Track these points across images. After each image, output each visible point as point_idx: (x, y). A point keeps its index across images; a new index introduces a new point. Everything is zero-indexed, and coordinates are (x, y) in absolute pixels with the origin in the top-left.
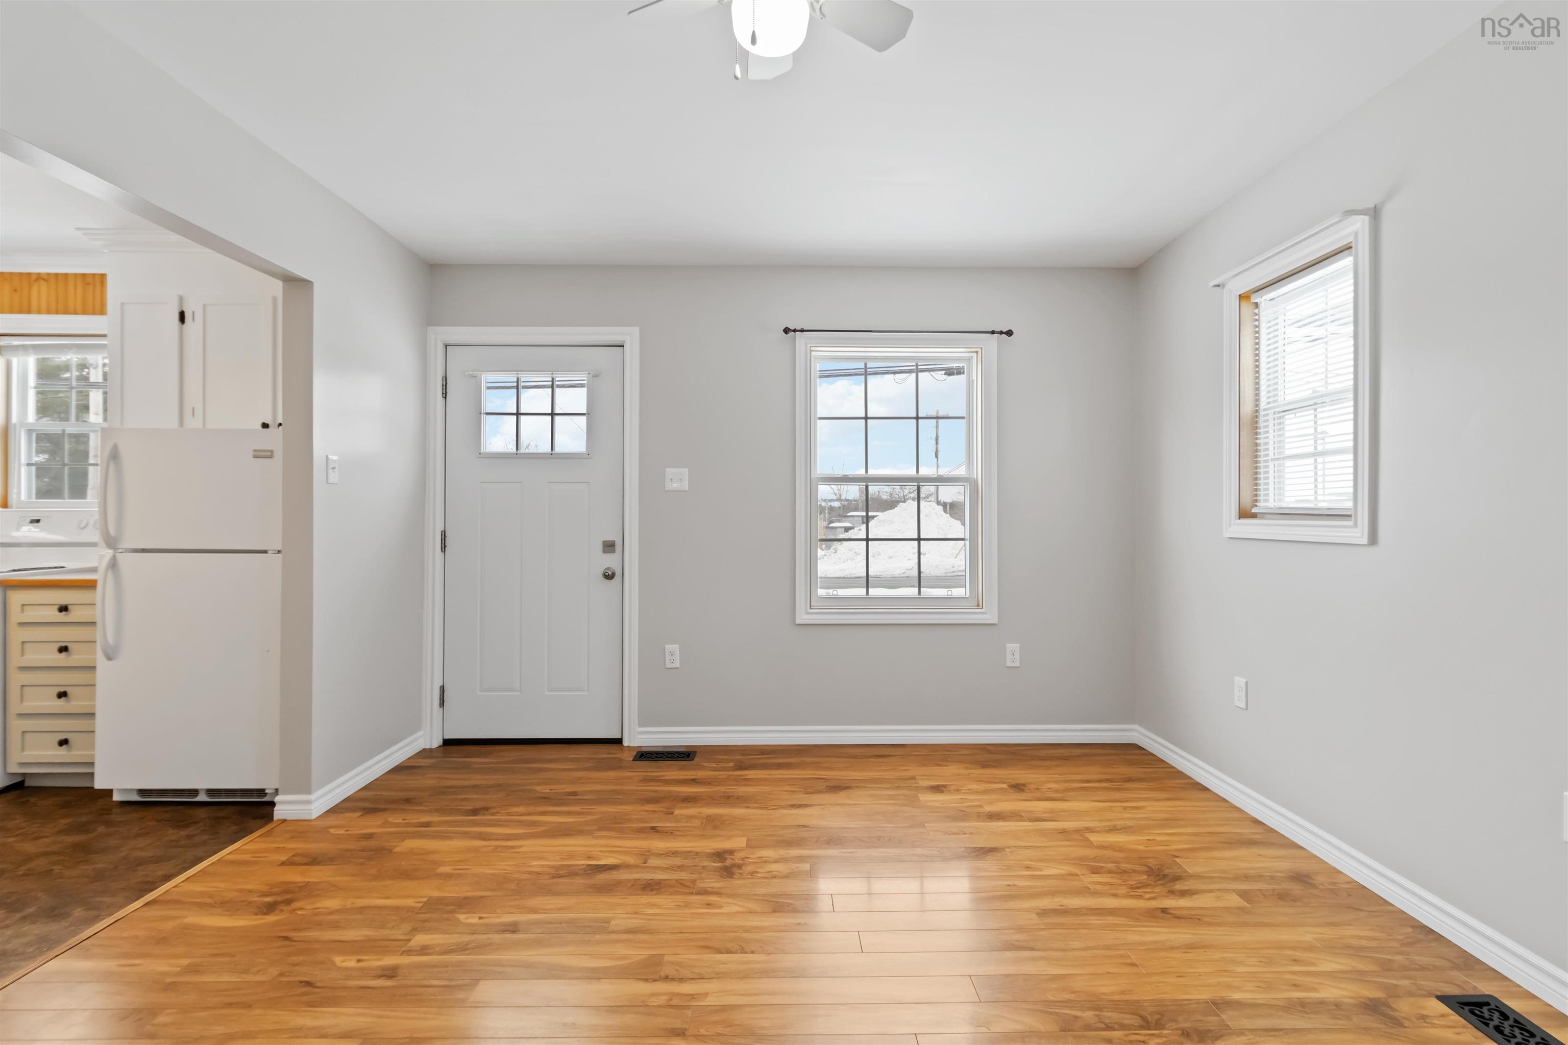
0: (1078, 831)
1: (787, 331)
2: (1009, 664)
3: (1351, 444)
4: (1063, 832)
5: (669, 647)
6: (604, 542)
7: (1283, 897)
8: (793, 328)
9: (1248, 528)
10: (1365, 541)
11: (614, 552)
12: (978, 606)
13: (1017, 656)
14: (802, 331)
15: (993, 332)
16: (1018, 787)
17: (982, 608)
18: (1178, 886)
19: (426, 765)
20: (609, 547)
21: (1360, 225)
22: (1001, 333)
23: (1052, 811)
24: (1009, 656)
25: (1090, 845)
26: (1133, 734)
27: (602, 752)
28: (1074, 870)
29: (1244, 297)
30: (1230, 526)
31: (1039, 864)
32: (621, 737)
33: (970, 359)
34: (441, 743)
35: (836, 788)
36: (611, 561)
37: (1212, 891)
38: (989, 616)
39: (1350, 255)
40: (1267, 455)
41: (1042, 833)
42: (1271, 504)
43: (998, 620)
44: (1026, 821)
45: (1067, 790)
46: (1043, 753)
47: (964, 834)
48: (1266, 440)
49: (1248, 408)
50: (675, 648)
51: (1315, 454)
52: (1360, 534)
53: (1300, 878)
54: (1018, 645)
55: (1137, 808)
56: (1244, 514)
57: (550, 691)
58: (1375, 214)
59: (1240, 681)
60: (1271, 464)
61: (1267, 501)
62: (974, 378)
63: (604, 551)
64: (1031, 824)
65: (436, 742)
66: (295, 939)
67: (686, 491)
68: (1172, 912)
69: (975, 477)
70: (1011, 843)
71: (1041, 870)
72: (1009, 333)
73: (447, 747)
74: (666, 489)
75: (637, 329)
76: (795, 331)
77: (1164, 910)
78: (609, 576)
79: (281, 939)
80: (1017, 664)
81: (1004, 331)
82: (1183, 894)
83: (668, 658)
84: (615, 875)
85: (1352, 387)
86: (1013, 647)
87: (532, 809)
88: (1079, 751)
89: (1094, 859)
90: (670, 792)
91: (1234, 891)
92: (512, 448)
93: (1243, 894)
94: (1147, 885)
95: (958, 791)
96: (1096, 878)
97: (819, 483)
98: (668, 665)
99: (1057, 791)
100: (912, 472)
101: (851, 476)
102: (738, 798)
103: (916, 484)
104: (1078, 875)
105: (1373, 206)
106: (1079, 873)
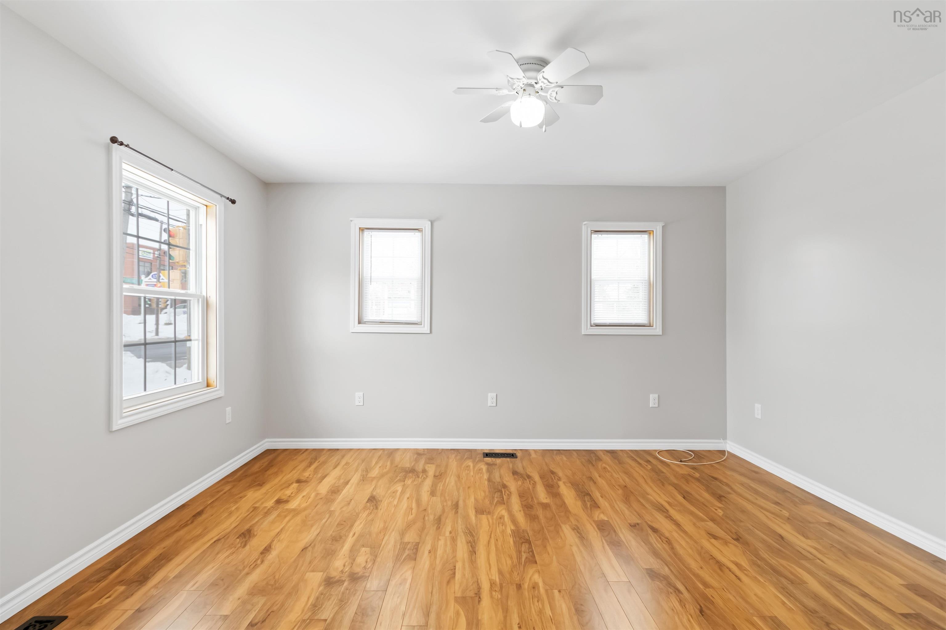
2: (227, 421)
9: (364, 328)
10: (429, 332)
12: (209, 386)
13: (230, 415)
17: (215, 387)
21: (428, 225)
24: (227, 417)
26: (267, 444)
29: (361, 229)
30: (354, 327)
52: (426, 330)
56: (361, 322)
58: (432, 223)
80: (230, 421)
105: (431, 220)
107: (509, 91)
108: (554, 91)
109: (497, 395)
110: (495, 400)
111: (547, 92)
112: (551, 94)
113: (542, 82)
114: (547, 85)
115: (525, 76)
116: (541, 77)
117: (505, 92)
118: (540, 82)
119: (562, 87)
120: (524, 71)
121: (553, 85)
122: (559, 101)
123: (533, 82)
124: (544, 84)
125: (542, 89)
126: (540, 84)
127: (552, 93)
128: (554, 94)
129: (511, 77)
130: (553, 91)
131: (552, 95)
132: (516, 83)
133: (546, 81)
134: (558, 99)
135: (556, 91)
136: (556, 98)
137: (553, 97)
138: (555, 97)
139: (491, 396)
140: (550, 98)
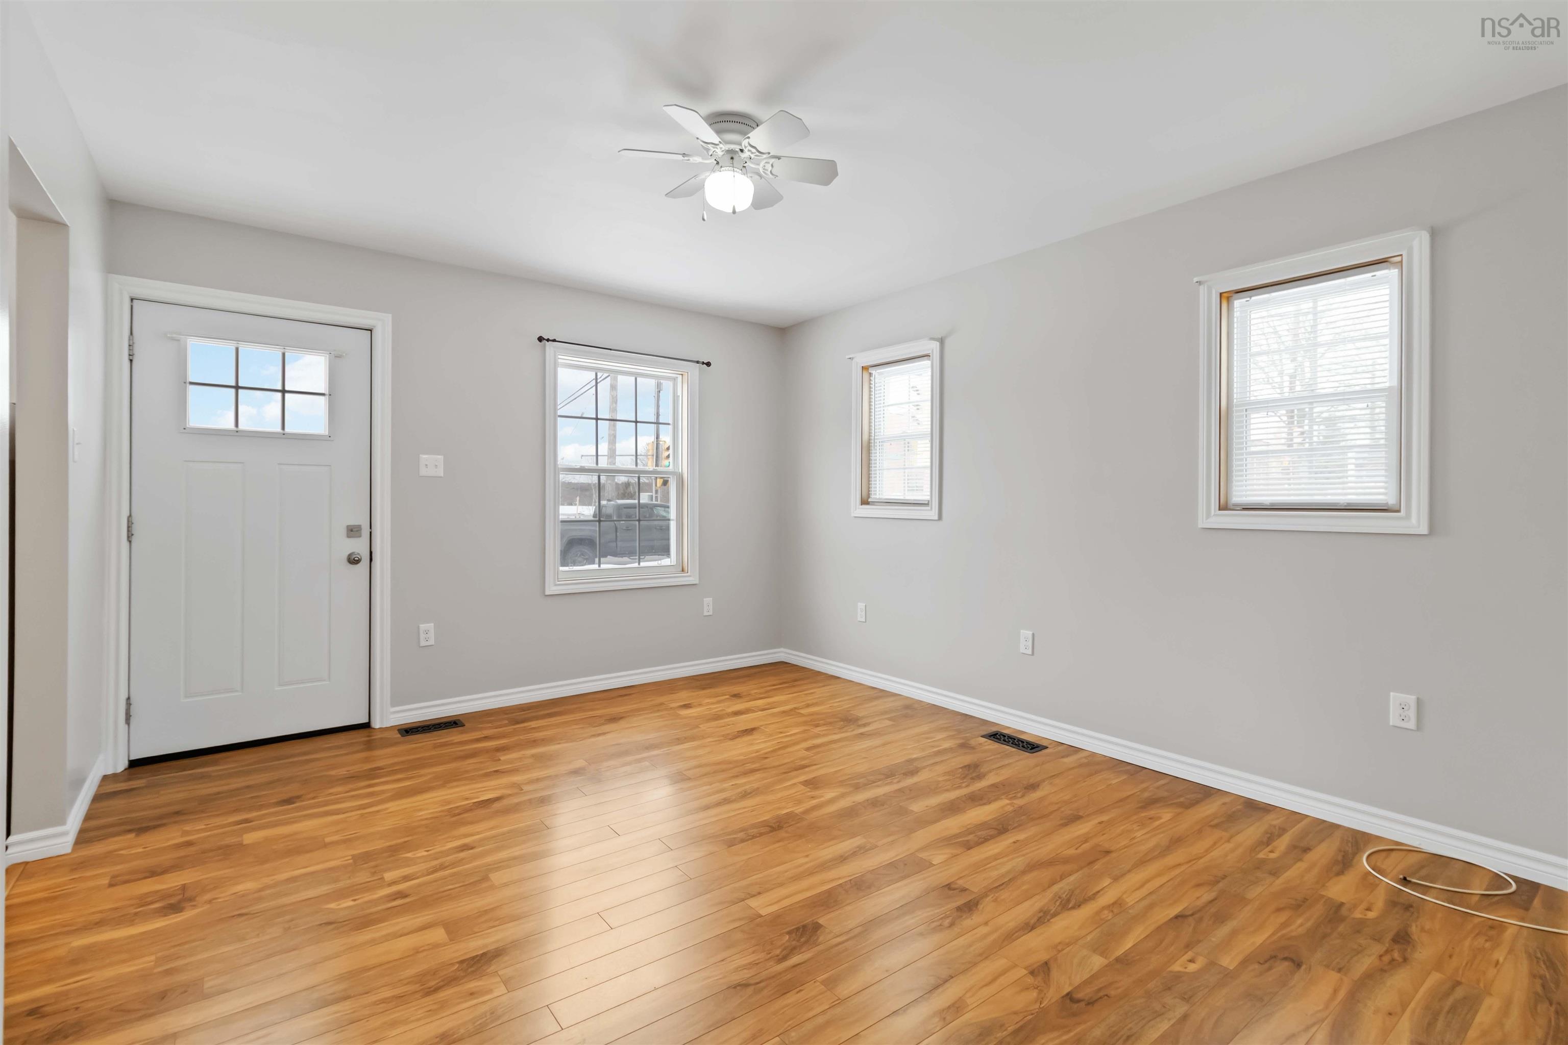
0: (791, 710)
1: (540, 339)
2: (706, 613)
3: (929, 464)
4: (784, 712)
5: (423, 627)
6: (348, 526)
7: (906, 716)
8: (546, 338)
9: (866, 511)
10: (936, 518)
11: (360, 536)
12: (683, 571)
13: (711, 607)
14: (554, 341)
15: (698, 362)
16: (737, 696)
17: (688, 572)
18: (860, 723)
19: (143, 785)
20: (353, 531)
21: (935, 345)
22: (703, 363)
23: (769, 704)
24: (706, 608)
25: (803, 715)
26: (781, 654)
27: (359, 736)
28: (806, 728)
29: (864, 368)
30: (856, 510)
31: (786, 729)
32: (366, 721)
33: (675, 379)
34: (126, 764)
35: (614, 719)
36: (359, 546)
37: (876, 721)
38: (692, 578)
39: (929, 360)
40: (876, 467)
41: (773, 715)
42: (878, 497)
43: (699, 581)
44: (757, 712)
45: (767, 692)
46: (733, 675)
47: (729, 725)
48: (875, 458)
49: (866, 437)
50: (430, 626)
51: (905, 469)
52: (934, 514)
53: (907, 707)
54: (711, 599)
55: (812, 693)
56: (865, 502)
57: (280, 685)
58: (942, 341)
59: (861, 605)
60: (878, 472)
61: (876, 494)
62: (679, 393)
63: (349, 536)
64: (762, 712)
65: (121, 765)
66: (252, 912)
67: (441, 477)
68: (866, 733)
69: (680, 471)
70: (762, 723)
71: (788, 732)
72: (708, 364)
73: (133, 770)
74: (421, 475)
75: (390, 315)
76: (548, 340)
77: (862, 734)
78: (353, 560)
79: (235, 917)
80: (711, 613)
81: (705, 362)
82: (865, 725)
83: (422, 636)
84: (505, 802)
85: (929, 432)
86: (708, 601)
87: (351, 786)
88: (758, 670)
89: (811, 721)
90: (476, 748)
91: (886, 719)
92: (231, 425)
93: (890, 719)
94: (846, 726)
95: (700, 705)
96: (819, 729)
97: (561, 473)
98: (423, 643)
99: (761, 693)
100: (633, 467)
101: (586, 468)
102: (543, 740)
103: (637, 475)
104: (809, 730)
105: (941, 337)
106: (810, 729)
107: (703, 159)
108: (768, 163)
109: (1033, 635)
110: (1030, 643)
111: (759, 164)
112: (764, 166)
113: (749, 151)
114: (756, 156)
115: (721, 141)
116: (747, 145)
117: (697, 159)
118: (746, 150)
119: (779, 159)
120: (718, 132)
121: (765, 156)
122: (777, 176)
123: (737, 148)
124: (752, 153)
125: (751, 158)
126: (746, 154)
127: (766, 165)
128: (769, 167)
129: (704, 141)
130: (766, 162)
131: (766, 168)
132: (712, 149)
133: (754, 150)
134: (775, 174)
135: (771, 163)
136: (774, 173)
137: (767, 170)
138: (771, 171)
139: (1026, 633)
140: (763, 172)
